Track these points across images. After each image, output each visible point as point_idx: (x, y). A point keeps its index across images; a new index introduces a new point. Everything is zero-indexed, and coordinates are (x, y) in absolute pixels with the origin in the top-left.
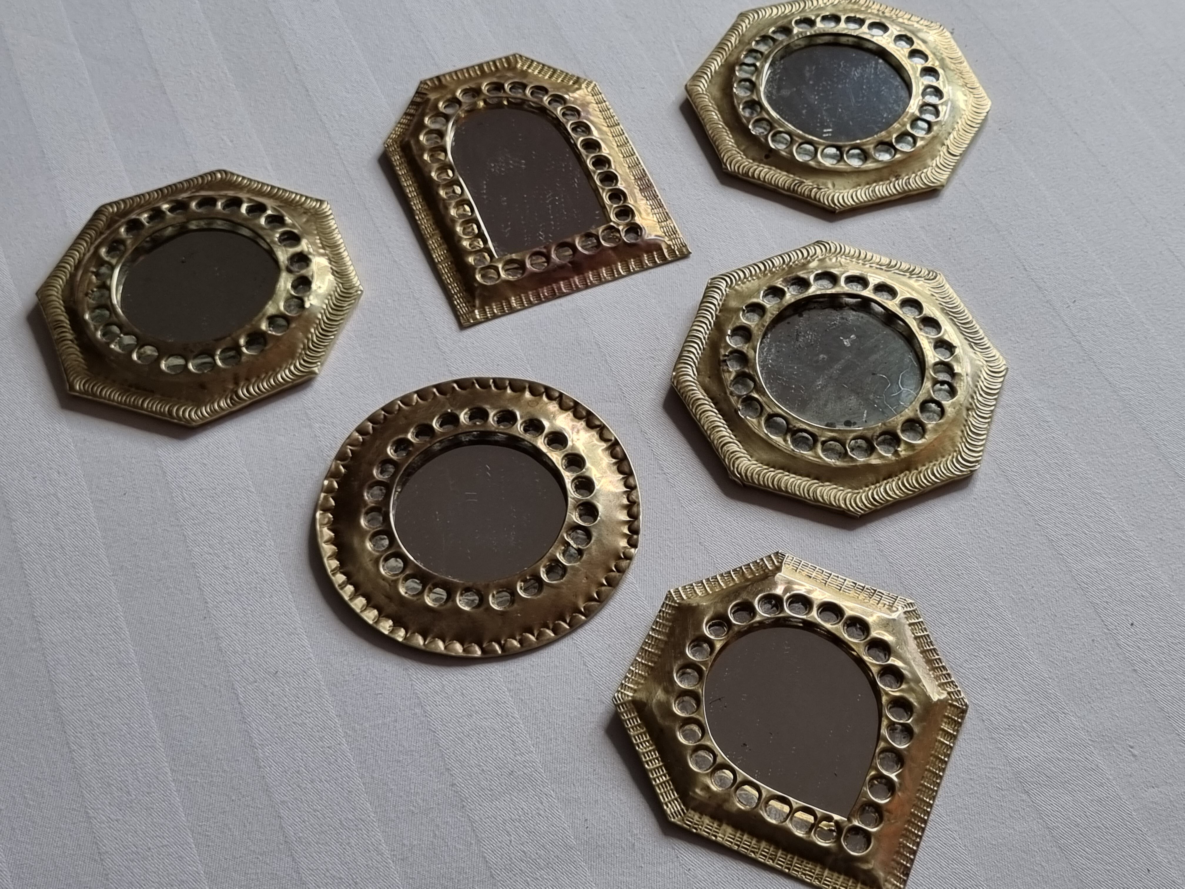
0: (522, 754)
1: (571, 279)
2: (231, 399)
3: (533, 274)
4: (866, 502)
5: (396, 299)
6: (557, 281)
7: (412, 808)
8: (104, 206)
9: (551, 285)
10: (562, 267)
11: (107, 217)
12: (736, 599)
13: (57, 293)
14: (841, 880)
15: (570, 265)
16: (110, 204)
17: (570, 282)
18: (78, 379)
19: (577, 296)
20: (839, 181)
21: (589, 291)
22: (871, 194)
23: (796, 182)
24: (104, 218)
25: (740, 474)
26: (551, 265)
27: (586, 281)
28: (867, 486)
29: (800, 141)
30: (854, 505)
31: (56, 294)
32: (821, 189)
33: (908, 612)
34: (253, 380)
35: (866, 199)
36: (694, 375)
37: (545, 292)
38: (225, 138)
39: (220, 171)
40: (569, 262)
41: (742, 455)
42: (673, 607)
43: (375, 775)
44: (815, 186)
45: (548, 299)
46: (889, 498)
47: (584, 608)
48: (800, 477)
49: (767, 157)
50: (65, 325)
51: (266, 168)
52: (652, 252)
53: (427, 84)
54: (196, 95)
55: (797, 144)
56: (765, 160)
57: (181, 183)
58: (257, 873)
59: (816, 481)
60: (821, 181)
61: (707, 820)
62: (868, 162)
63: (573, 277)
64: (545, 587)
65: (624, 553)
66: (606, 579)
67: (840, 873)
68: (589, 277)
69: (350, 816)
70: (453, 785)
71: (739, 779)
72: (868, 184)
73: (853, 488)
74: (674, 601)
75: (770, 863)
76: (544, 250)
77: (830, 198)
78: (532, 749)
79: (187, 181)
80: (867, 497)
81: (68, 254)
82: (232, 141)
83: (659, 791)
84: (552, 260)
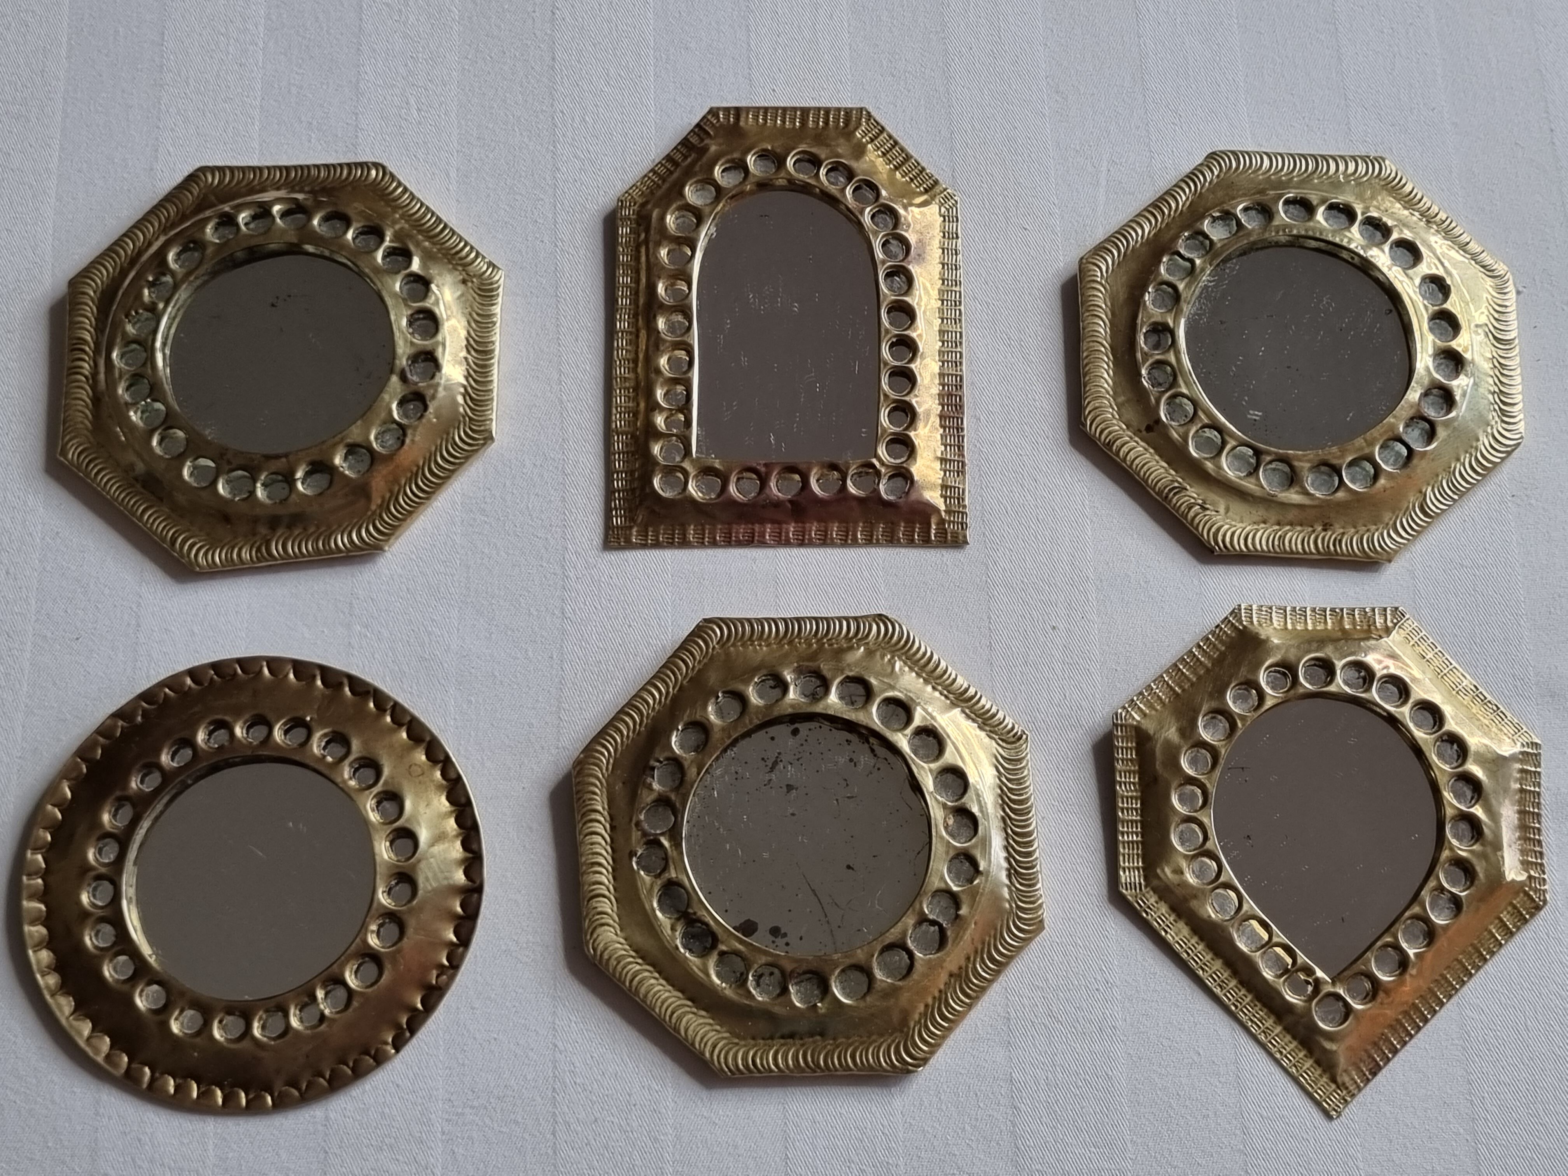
1: (784, 526)
2: (259, 550)
3: (733, 502)
5: (538, 463)
6: (762, 521)
8: (203, 170)
9: (753, 524)
10: (777, 504)
11: (200, 190)
13: (95, 292)
15: (789, 505)
16: (213, 169)
17: (781, 529)
18: (75, 441)
19: (783, 553)
20: (1238, 507)
21: (803, 551)
22: (1276, 543)
23: (1176, 485)
24: (196, 191)
26: (763, 496)
27: (803, 536)
29: (1206, 421)
31: (92, 294)
32: (1207, 509)
34: (296, 532)
35: (1265, 548)
37: (741, 531)
38: (412, 101)
39: (376, 165)
40: (790, 501)
44: (1200, 502)
45: (740, 544)
49: (1149, 429)
50: (87, 349)
51: (448, 175)
52: (913, 523)
53: (718, 117)
54: (400, 11)
55: (1200, 425)
56: (1144, 433)
57: (317, 167)
60: (1212, 496)
62: (1292, 490)
63: (788, 523)
68: (810, 531)
72: (1279, 524)
76: (763, 469)
77: (1213, 530)
79: (327, 166)
81: (129, 234)
84: (767, 491)
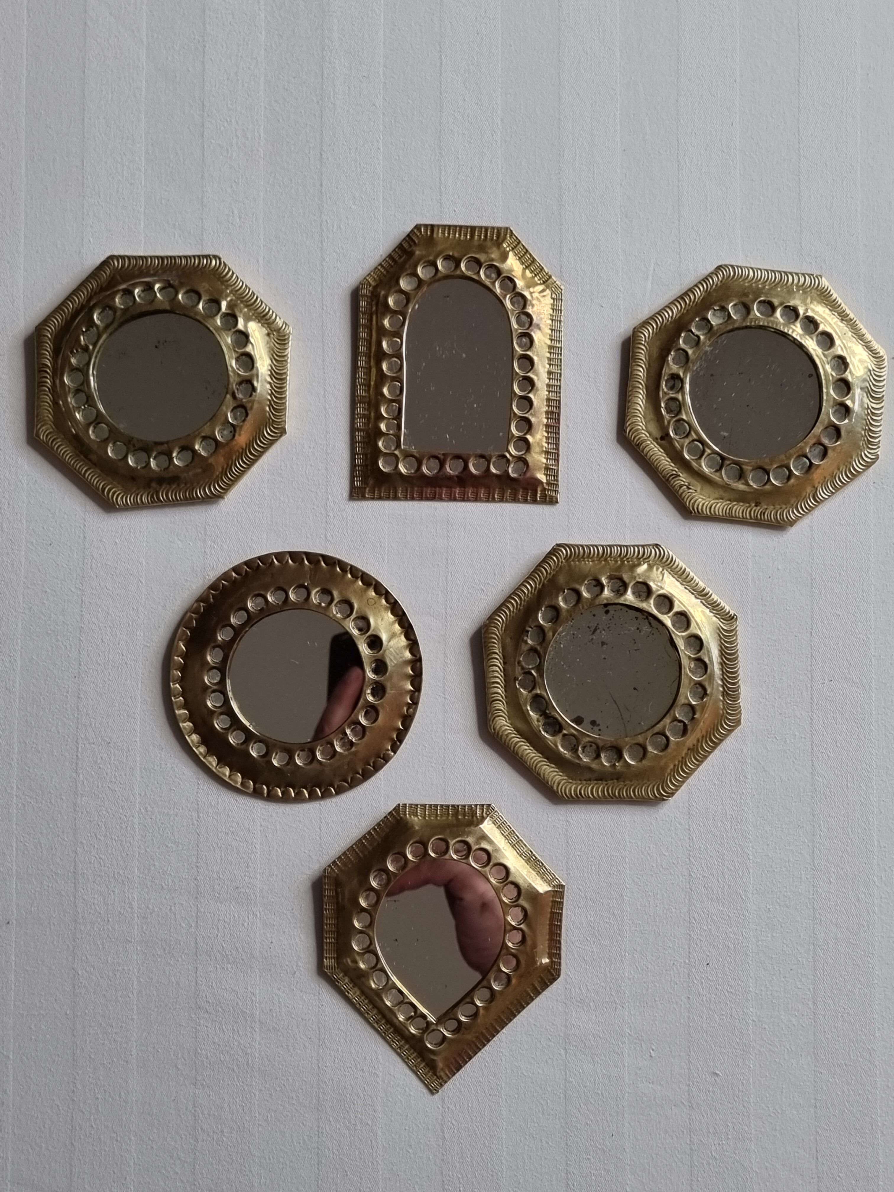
0: (250, 877)
1: (453, 489)
2: (152, 497)
3: (424, 476)
4: (573, 793)
5: (312, 446)
6: (440, 487)
7: (163, 884)
8: (112, 257)
9: (435, 488)
10: (450, 478)
11: (111, 272)
12: (440, 834)
13: (51, 335)
14: (414, 1055)
15: (456, 479)
16: (118, 257)
17: (451, 491)
18: (44, 428)
19: (453, 505)
20: (708, 489)
21: (463, 504)
22: (728, 511)
23: (674, 472)
24: (108, 271)
25: (494, 729)
26: (441, 473)
27: (464, 495)
28: (580, 780)
29: (695, 437)
30: (563, 791)
31: (49, 336)
32: (690, 489)
33: (556, 891)
34: (174, 487)
35: (721, 514)
36: (502, 630)
37: (428, 491)
38: (236, 212)
39: (216, 257)
40: (457, 477)
41: (503, 715)
42: (396, 818)
43: (148, 850)
44: (687, 484)
45: (428, 499)
46: (591, 796)
47: (338, 786)
48: (535, 752)
49: (662, 438)
50: (48, 371)
52: (527, 490)
53: (420, 231)
54: (227, 150)
55: (691, 439)
56: (659, 440)
57: (180, 257)
58: (48, 886)
59: (545, 760)
60: (694, 482)
61: (347, 980)
62: (740, 482)
63: (455, 488)
64: (315, 761)
65: (384, 755)
66: (363, 770)
67: (415, 1050)
68: (468, 493)
69: (121, 872)
70: (196, 879)
71: (379, 966)
72: (730, 500)
73: (569, 777)
74: (399, 814)
75: (375, 1025)
76: (442, 457)
77: (692, 501)
78: (258, 876)
79: (186, 257)
80: (575, 791)
81: (69, 298)
82: (240, 218)
83: (325, 947)
84: (444, 470)
